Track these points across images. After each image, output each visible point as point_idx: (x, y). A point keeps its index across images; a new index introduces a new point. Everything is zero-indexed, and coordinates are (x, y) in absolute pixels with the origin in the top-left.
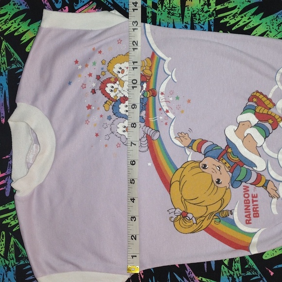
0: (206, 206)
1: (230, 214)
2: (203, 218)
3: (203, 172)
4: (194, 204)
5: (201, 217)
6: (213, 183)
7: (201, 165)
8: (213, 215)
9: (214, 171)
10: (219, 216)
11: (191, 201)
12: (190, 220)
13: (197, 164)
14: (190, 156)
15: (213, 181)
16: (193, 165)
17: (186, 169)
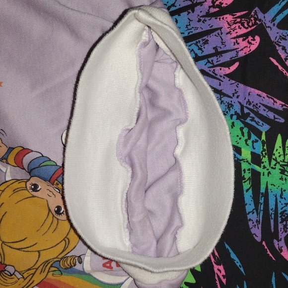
0: (39, 252)
1: (77, 263)
2: (32, 271)
3: (33, 196)
4: (19, 249)
5: (29, 269)
6: (50, 214)
7: (29, 185)
8: (49, 265)
9: (51, 194)
10: (58, 266)
11: (15, 245)
12: (11, 275)
13: (23, 185)
15: (50, 210)
16: (16, 185)
17: (4, 193)
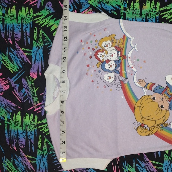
0: (155, 121)
1: (169, 125)
2: (153, 128)
3: (153, 101)
4: (148, 120)
5: (152, 127)
6: (159, 108)
7: (152, 97)
8: (159, 126)
9: (159, 101)
10: (162, 126)
11: (146, 118)
12: (146, 128)
13: (150, 97)
14: (146, 92)
15: (159, 106)
16: (148, 97)
17: (143, 100)
